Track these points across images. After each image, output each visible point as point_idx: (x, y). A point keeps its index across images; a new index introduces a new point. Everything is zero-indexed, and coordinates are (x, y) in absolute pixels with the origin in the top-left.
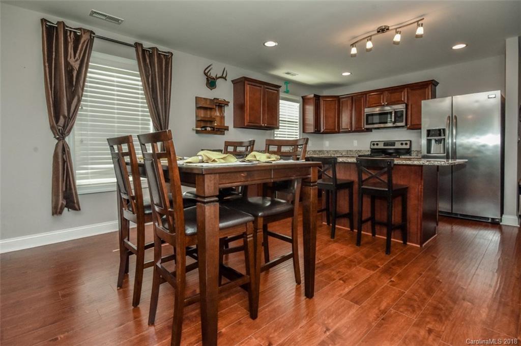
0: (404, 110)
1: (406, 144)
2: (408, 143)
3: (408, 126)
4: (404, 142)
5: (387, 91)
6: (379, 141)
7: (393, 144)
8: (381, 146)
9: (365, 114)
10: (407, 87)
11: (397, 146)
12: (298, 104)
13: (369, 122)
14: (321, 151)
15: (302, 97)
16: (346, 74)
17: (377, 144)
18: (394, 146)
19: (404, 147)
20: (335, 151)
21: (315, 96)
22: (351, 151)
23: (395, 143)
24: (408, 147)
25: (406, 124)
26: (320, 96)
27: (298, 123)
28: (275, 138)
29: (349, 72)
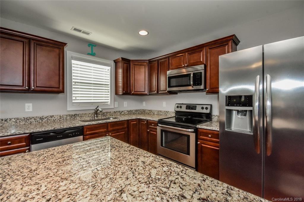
0: (203, 72)
1: (207, 108)
2: (209, 107)
3: (207, 89)
4: (205, 106)
5: (187, 52)
6: (183, 104)
7: (194, 107)
8: (184, 109)
9: (167, 76)
10: (206, 46)
11: (198, 110)
12: (109, 68)
13: (172, 85)
14: (138, 110)
15: (114, 61)
16: (143, 33)
17: (181, 107)
18: (195, 109)
19: (205, 111)
20: (149, 111)
21: (123, 59)
22: (161, 111)
23: (196, 106)
24: (208, 111)
25: (205, 88)
26: (130, 60)
27: (109, 86)
28: (73, 101)
29: (147, 31)
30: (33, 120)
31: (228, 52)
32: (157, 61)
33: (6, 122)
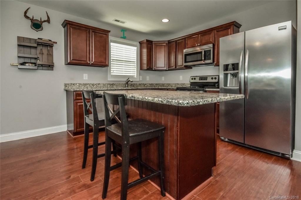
0: (212, 49)
1: (215, 78)
2: (217, 77)
3: (215, 63)
4: (214, 77)
5: (200, 34)
6: (196, 76)
7: (205, 78)
8: (197, 80)
9: (184, 54)
10: (214, 30)
11: (209, 80)
12: (136, 48)
13: (187, 61)
14: (158, 84)
15: (139, 42)
16: (165, 21)
17: (195, 79)
18: (207, 80)
19: (214, 81)
20: (168, 84)
21: (147, 41)
22: (178, 84)
23: (207, 77)
24: (216, 81)
25: (214, 61)
26: (152, 41)
27: (136, 63)
28: (112, 74)
29: (168, 19)
30: (88, 86)
31: (231, 34)
32: (175, 42)
33: (74, 86)
